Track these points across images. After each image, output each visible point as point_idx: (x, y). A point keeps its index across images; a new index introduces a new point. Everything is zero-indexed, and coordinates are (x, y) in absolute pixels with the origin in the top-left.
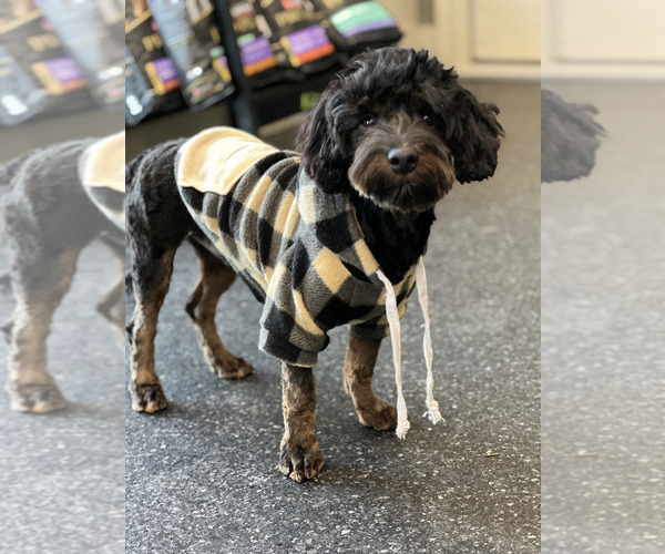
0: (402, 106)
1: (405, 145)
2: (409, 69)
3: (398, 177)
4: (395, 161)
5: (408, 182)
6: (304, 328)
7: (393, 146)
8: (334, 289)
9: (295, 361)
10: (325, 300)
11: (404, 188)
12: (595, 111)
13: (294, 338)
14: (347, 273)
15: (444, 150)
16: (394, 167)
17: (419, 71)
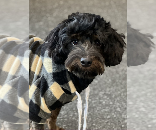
0: (89, 38)
1: (88, 56)
2: (92, 25)
3: (83, 68)
4: (83, 62)
5: (87, 70)
6: (44, 111)
7: (83, 56)
8: (58, 98)
9: (39, 122)
10: (54, 102)
11: (85, 72)
12: (152, 37)
13: (40, 114)
14: (63, 92)
15: (102, 59)
16: (83, 64)
17: (96, 26)
